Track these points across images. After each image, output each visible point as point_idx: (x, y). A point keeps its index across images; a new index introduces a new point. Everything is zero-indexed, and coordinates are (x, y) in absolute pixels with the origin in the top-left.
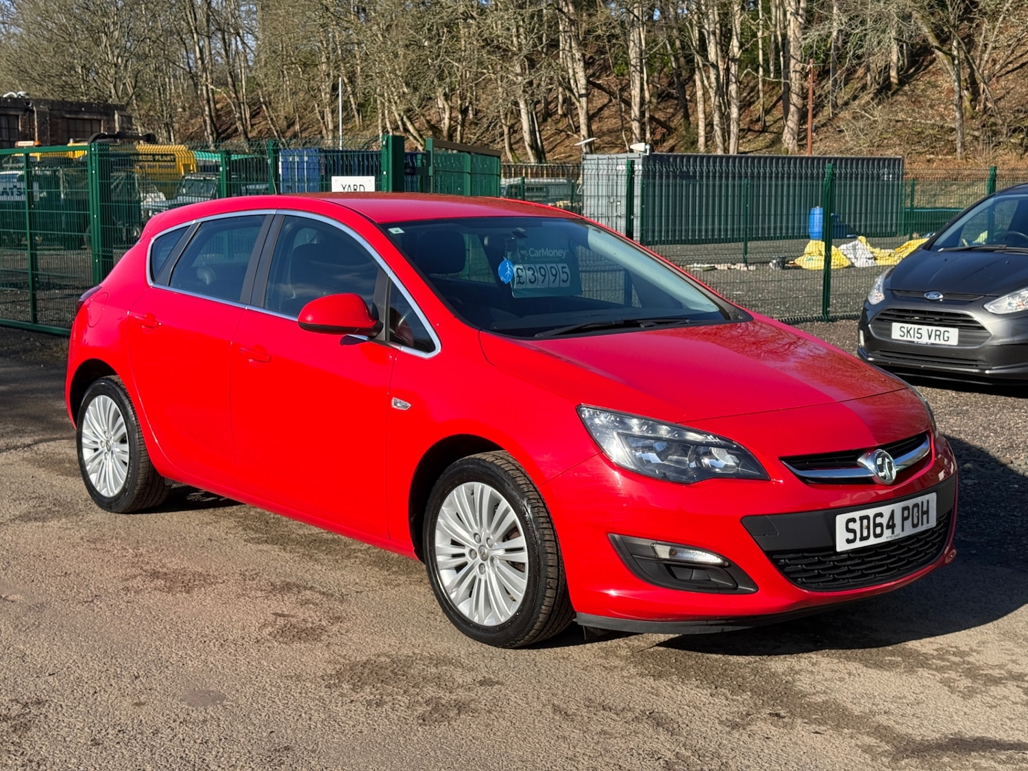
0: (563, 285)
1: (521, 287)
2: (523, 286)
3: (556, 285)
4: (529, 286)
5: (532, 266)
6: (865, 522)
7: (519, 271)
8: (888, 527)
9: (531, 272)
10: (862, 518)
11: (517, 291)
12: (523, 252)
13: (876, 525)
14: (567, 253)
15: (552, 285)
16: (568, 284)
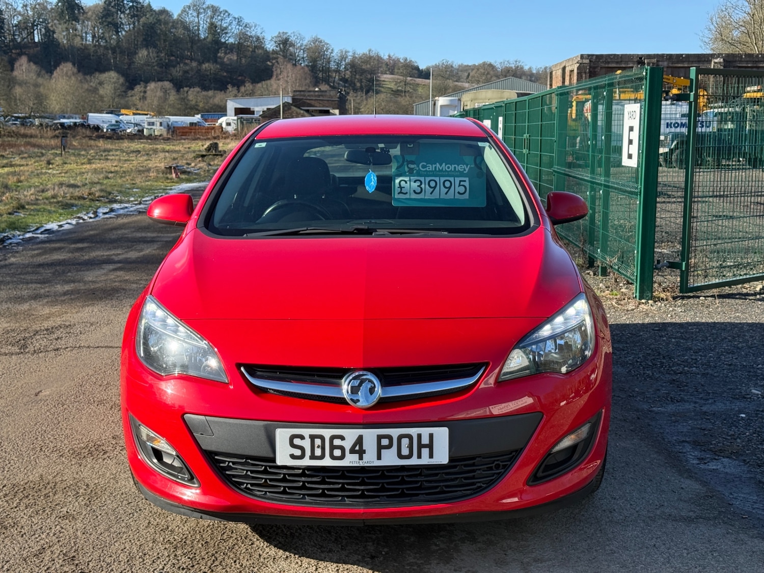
0: (458, 196)
1: (402, 196)
2: (407, 196)
3: (450, 195)
4: (414, 196)
5: (422, 179)
6: (318, 442)
7: (403, 183)
8: (352, 451)
9: (418, 183)
10: (312, 438)
11: (398, 200)
12: (412, 166)
13: (333, 447)
14: (470, 168)
15: (443, 196)
16: (466, 196)
